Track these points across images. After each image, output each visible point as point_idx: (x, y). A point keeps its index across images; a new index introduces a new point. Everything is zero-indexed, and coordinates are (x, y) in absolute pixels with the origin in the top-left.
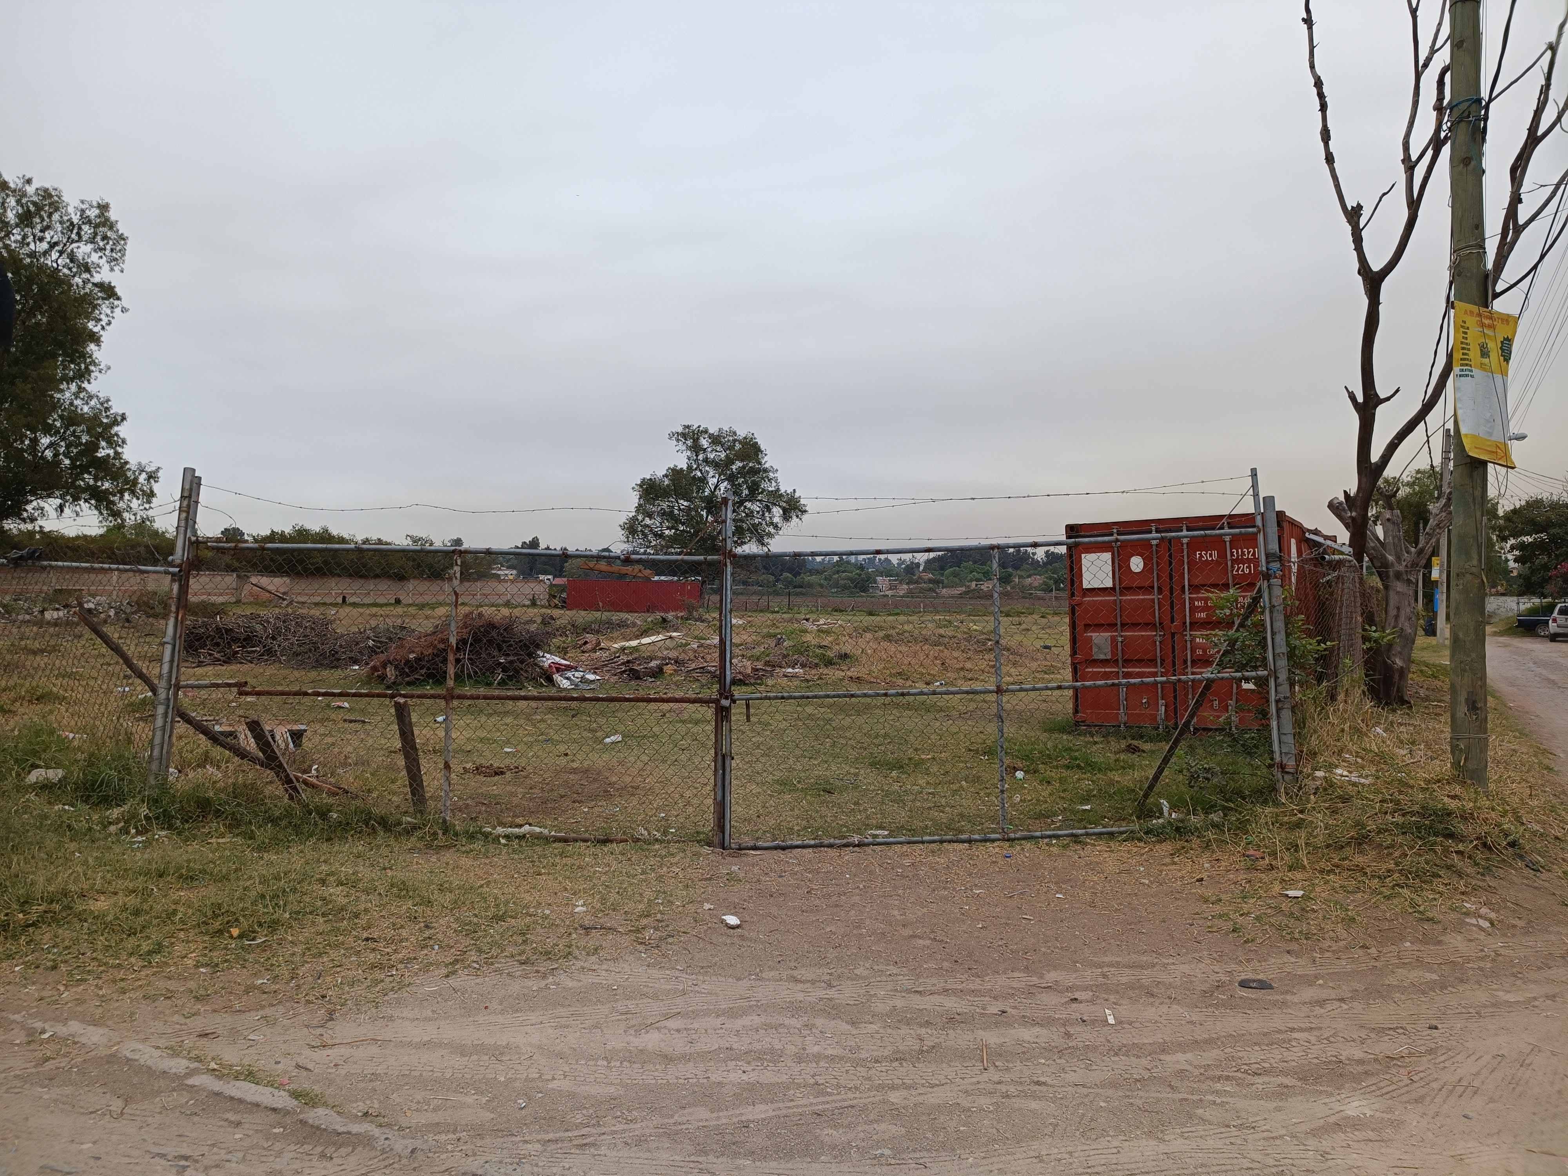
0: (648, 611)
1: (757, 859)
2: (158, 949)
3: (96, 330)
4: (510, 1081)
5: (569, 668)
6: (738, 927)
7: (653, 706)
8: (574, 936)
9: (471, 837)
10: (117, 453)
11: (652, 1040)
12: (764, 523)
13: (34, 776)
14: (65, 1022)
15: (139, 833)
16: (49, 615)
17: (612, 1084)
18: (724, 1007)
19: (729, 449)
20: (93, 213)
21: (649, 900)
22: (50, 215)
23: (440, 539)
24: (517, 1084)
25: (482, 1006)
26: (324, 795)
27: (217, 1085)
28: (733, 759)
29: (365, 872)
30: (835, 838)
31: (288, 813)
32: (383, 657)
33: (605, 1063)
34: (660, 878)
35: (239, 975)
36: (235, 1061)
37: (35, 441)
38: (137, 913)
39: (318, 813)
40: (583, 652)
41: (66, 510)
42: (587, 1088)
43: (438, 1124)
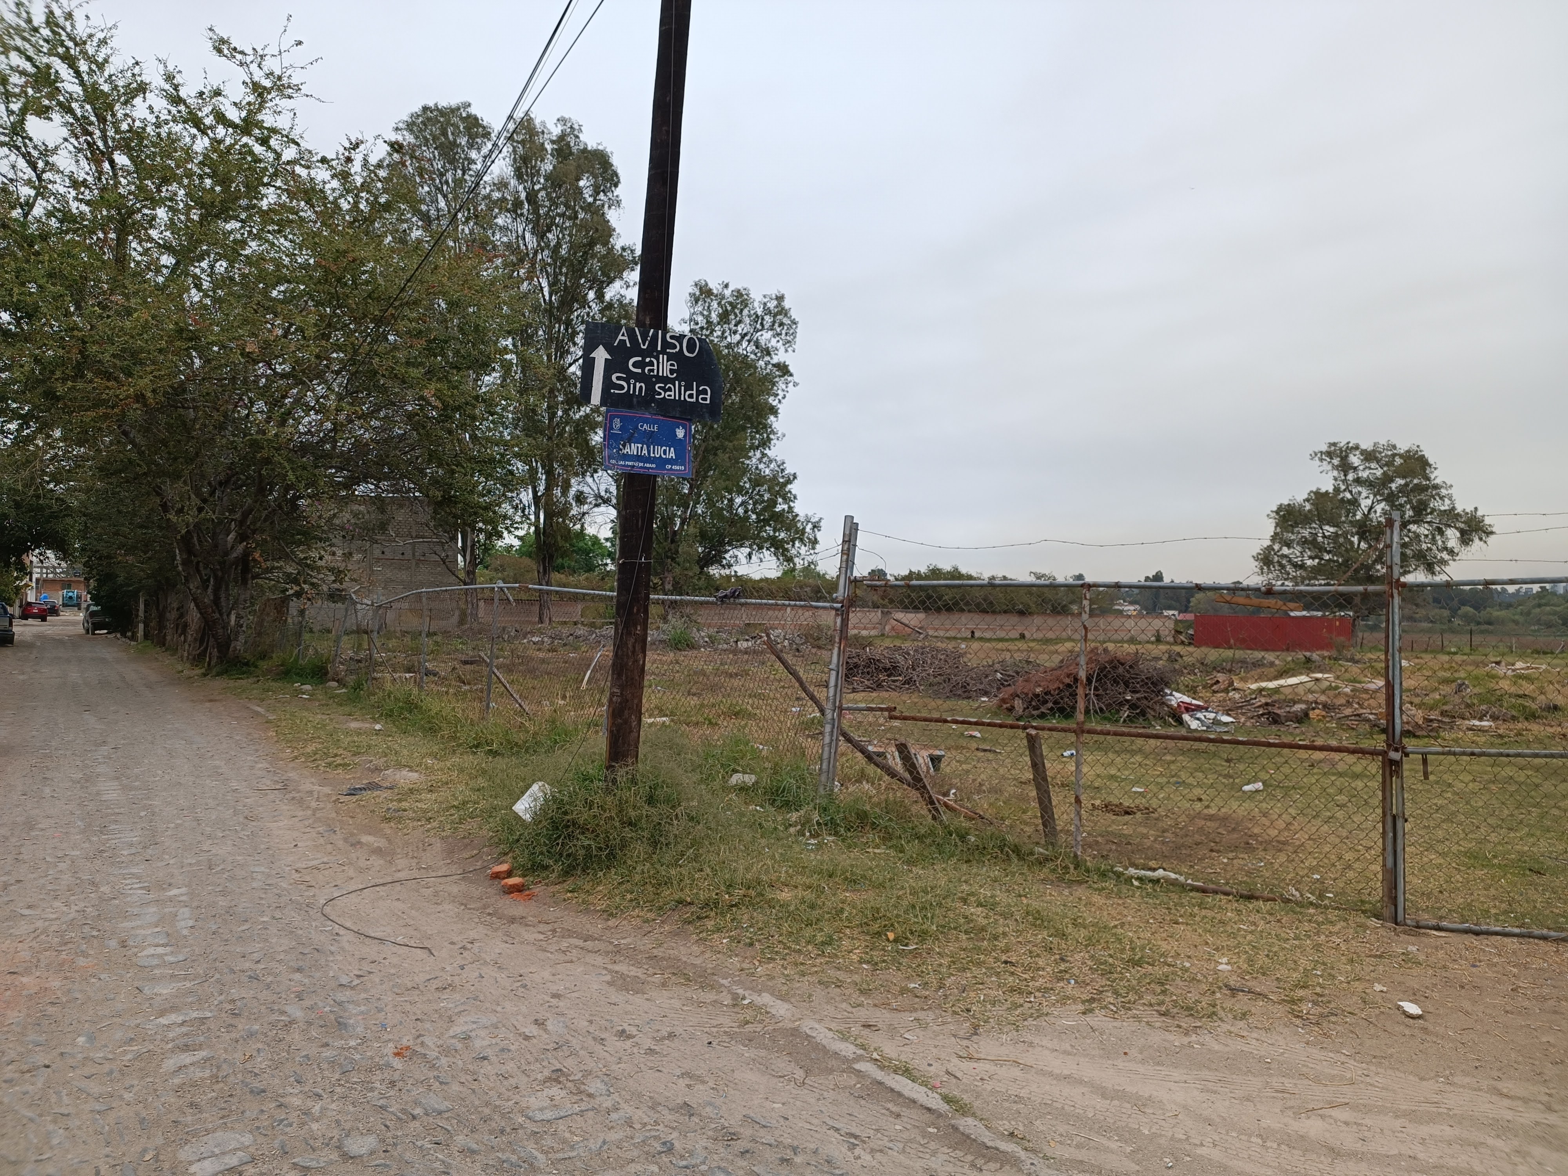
0: (1288, 650)
1: (1442, 941)
2: (829, 942)
3: (774, 404)
4: (1154, 1136)
5: (1199, 708)
6: (1419, 1017)
7: (1303, 754)
8: (1218, 995)
9: (1103, 875)
10: (790, 508)
11: (1313, 1127)
12: (1434, 548)
13: (736, 779)
14: (760, 993)
15: (812, 836)
16: (742, 645)
17: (1268, 1166)
18: (1404, 1107)
19: (1387, 464)
20: (772, 305)
21: (1305, 969)
22: (741, 311)
23: (1063, 575)
24: (1162, 1141)
25: (1122, 1051)
26: (962, 819)
27: (879, 1075)
28: (1406, 821)
29: (1001, 896)
30: (1549, 929)
31: (932, 833)
32: (1010, 690)
33: (1260, 1141)
34: (1317, 947)
35: (894, 976)
36: (894, 1055)
37: (731, 501)
38: (812, 907)
39: (958, 835)
40: (1215, 692)
41: (753, 557)
42: (1240, 1163)
43: (1082, 1162)
